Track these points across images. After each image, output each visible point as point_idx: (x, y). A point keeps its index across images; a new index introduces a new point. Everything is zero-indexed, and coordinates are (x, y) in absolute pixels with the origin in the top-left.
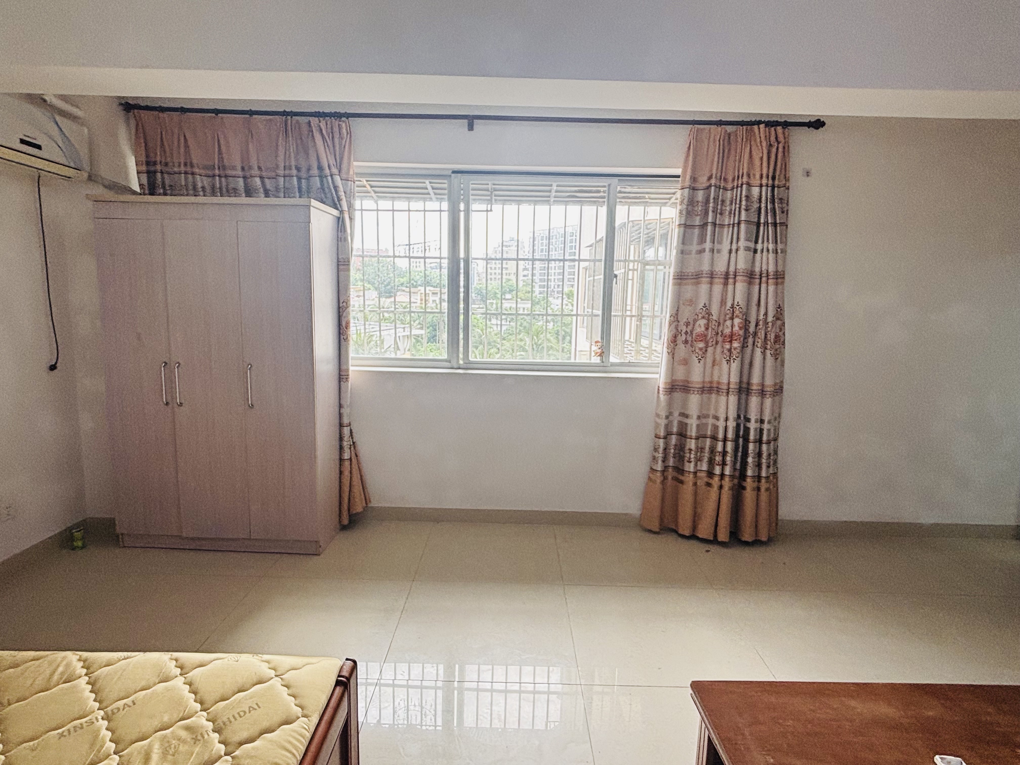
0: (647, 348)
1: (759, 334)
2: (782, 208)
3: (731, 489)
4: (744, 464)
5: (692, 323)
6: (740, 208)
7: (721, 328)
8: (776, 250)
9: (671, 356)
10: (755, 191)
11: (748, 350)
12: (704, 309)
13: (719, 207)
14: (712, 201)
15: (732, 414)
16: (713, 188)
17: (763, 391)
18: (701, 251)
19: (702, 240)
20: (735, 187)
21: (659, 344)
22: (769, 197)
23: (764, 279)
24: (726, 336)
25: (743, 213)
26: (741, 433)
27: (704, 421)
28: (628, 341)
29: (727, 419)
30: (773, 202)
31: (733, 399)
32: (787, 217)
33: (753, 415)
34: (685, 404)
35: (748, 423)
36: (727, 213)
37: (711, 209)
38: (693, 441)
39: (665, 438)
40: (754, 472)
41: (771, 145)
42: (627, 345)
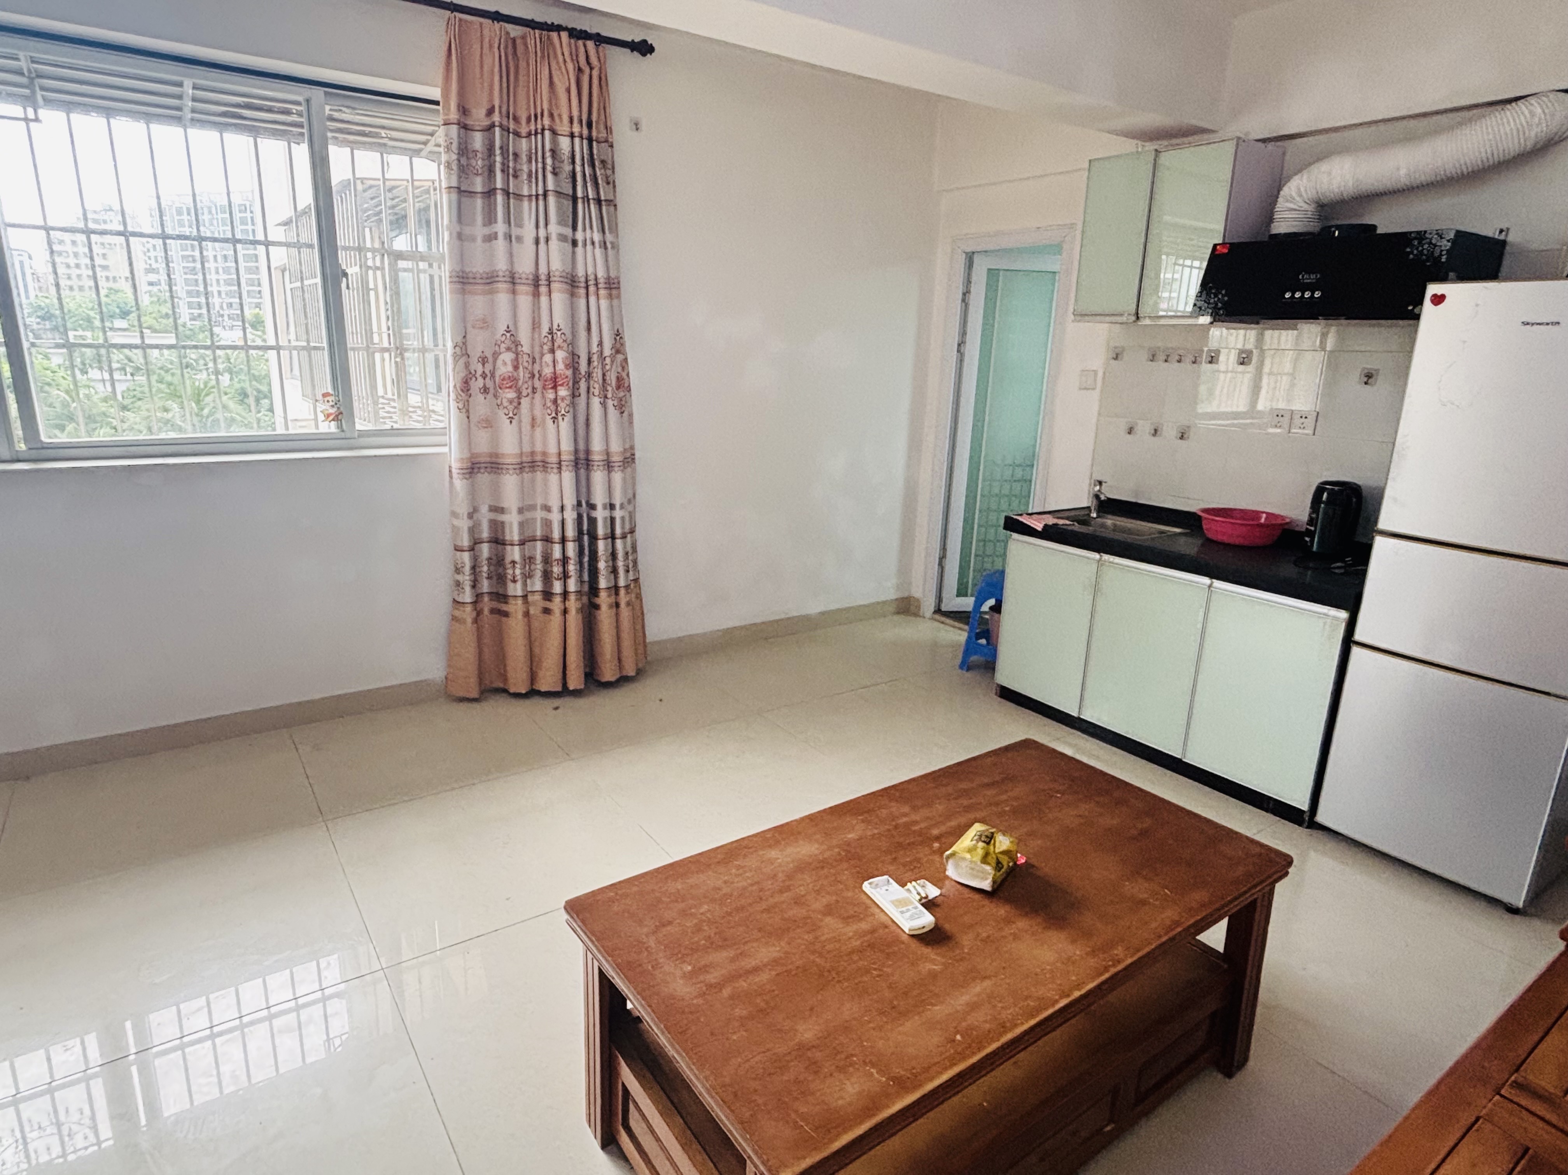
0: (419, 407)
1: (595, 375)
2: (607, 177)
3: (581, 610)
4: (594, 572)
5: (491, 360)
6: (544, 169)
7: (537, 367)
8: (605, 243)
9: (464, 415)
10: (564, 143)
11: (582, 401)
12: (508, 335)
13: (511, 164)
14: (498, 152)
15: (570, 501)
16: (497, 129)
17: (609, 462)
18: (491, 238)
19: (490, 219)
20: (533, 132)
21: (438, 400)
22: (585, 155)
23: (592, 289)
24: (546, 381)
25: (550, 177)
26: (585, 527)
27: (528, 515)
28: (383, 397)
29: (562, 508)
30: (593, 166)
31: (568, 476)
32: (615, 191)
33: (599, 498)
34: (496, 490)
35: (592, 511)
36: (525, 177)
37: (498, 166)
38: (517, 549)
39: (472, 549)
40: (608, 581)
41: (580, 70)
42: (383, 404)
